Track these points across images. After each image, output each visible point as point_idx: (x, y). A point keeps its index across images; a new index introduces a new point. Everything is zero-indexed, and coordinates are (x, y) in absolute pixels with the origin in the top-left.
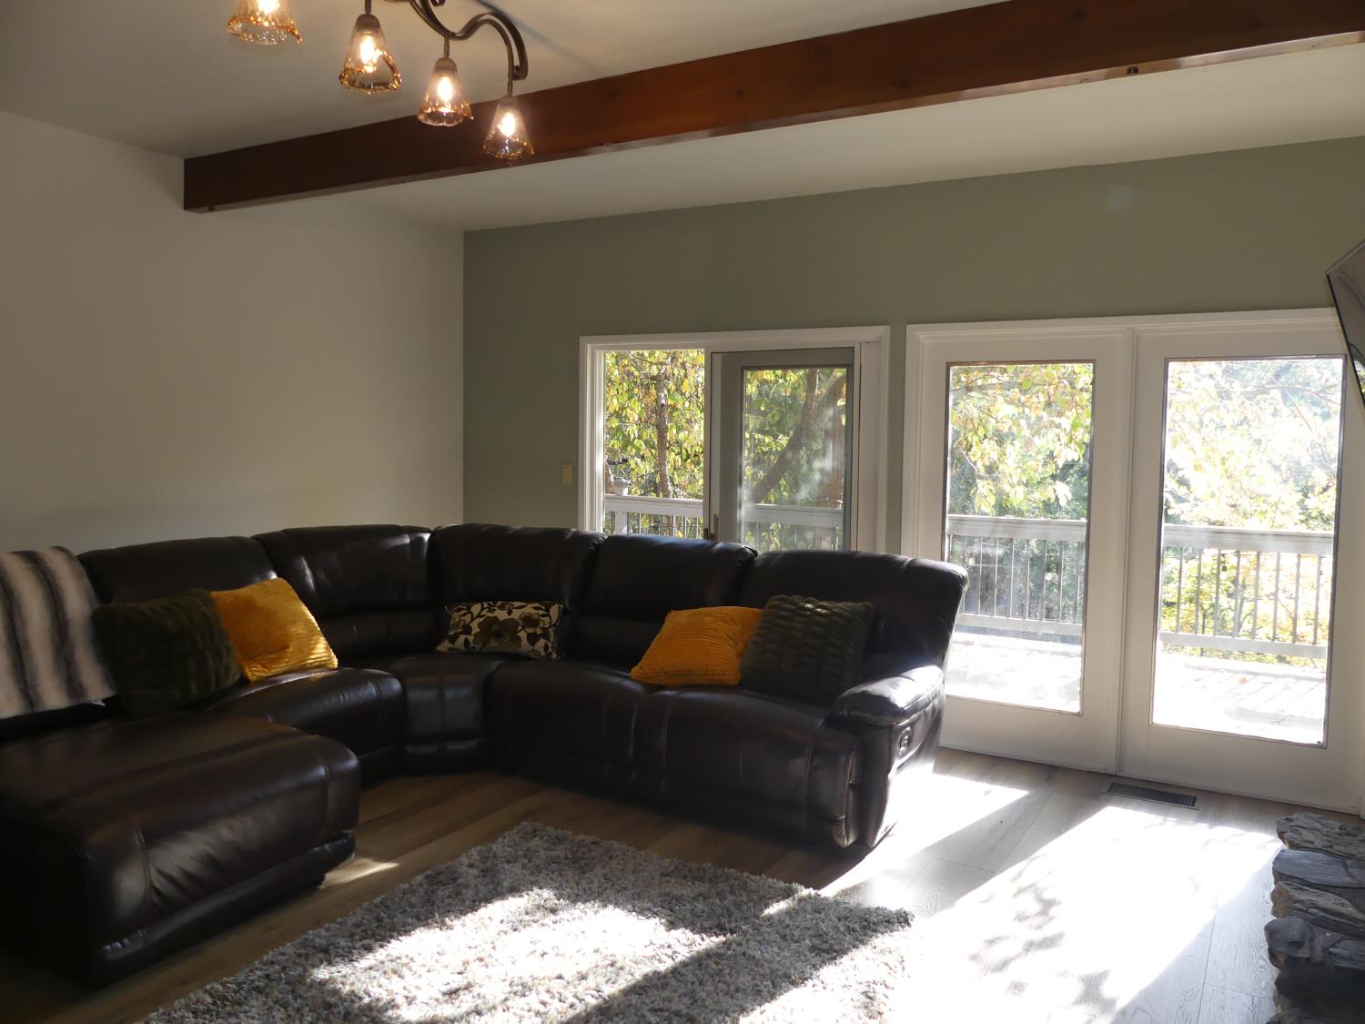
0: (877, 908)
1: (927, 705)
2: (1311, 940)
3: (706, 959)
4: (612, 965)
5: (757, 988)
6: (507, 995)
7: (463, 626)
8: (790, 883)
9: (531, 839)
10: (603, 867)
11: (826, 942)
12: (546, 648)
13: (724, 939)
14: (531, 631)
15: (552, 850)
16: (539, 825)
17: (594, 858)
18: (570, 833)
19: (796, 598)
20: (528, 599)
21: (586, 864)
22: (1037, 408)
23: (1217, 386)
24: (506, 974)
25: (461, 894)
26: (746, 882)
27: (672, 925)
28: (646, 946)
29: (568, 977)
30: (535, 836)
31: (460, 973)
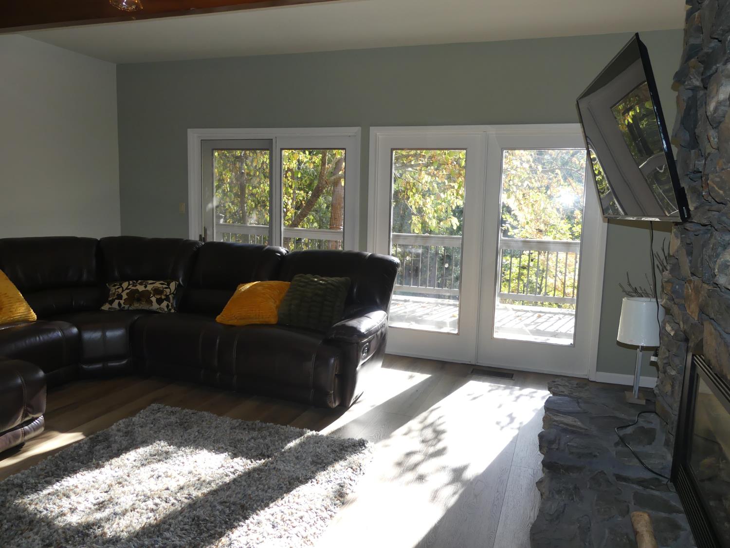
0: (349, 439)
1: (377, 331)
2: (559, 440)
3: (253, 473)
4: (199, 480)
5: (280, 486)
6: (134, 502)
7: (117, 295)
8: (303, 428)
9: (157, 413)
10: (198, 426)
11: (320, 459)
12: (168, 306)
13: (264, 461)
14: (158, 297)
15: (169, 419)
16: (161, 406)
17: (193, 422)
18: (180, 409)
19: (309, 276)
20: (156, 279)
21: (188, 425)
22: (442, 177)
23: (530, 167)
24: (135, 490)
25: (111, 447)
26: (279, 430)
27: (234, 456)
28: (219, 468)
29: (172, 489)
30: (159, 412)
31: (106, 492)
